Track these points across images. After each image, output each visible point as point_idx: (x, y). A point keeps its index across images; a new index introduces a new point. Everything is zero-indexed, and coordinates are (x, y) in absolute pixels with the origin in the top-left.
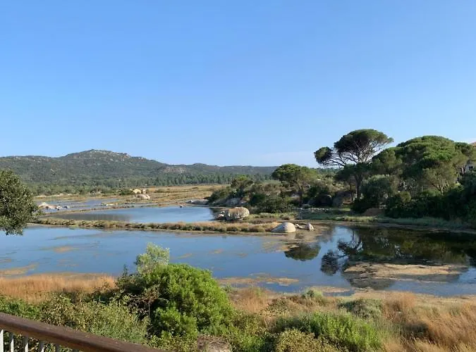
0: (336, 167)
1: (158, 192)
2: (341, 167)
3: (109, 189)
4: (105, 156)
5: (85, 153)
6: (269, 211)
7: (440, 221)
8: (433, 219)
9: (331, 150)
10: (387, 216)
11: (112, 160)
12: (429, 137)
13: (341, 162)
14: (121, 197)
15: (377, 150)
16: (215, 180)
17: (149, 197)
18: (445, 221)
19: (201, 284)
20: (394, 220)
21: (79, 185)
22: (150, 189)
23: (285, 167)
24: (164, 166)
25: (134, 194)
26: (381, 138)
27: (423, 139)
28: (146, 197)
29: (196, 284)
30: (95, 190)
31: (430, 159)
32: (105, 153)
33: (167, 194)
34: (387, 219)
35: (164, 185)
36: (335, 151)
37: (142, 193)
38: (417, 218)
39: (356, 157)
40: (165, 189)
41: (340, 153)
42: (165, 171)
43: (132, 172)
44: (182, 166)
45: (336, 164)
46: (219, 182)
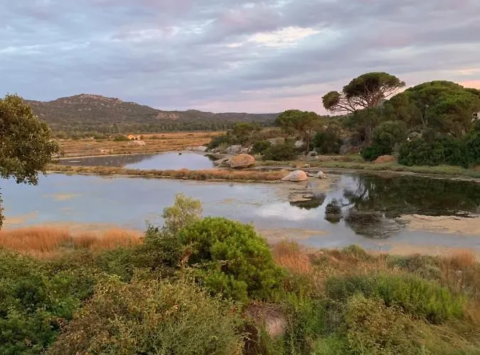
0: (344, 113)
1: (154, 138)
2: (350, 112)
3: (102, 135)
4: (96, 100)
5: (76, 98)
6: (274, 159)
7: (459, 169)
8: (451, 167)
9: (339, 95)
10: (400, 163)
11: (102, 104)
12: (439, 82)
13: (350, 108)
14: (115, 143)
15: (389, 94)
16: (210, 126)
17: (144, 143)
18: (464, 170)
19: (250, 242)
20: (408, 168)
21: (70, 130)
22: (144, 136)
23: (288, 113)
24: (157, 112)
25: (128, 140)
26: (393, 82)
27: (432, 83)
28: (141, 143)
29: (243, 242)
30: (87, 135)
31: (448, 104)
32: (95, 98)
33: (162, 141)
34: (402, 167)
35: (157, 131)
36: (344, 96)
37: (136, 139)
38: (432, 165)
39: (366, 103)
40: (160, 135)
41: (348, 97)
42: (158, 117)
43: (124, 117)
44: (176, 112)
45: (344, 109)
46: (214, 130)
